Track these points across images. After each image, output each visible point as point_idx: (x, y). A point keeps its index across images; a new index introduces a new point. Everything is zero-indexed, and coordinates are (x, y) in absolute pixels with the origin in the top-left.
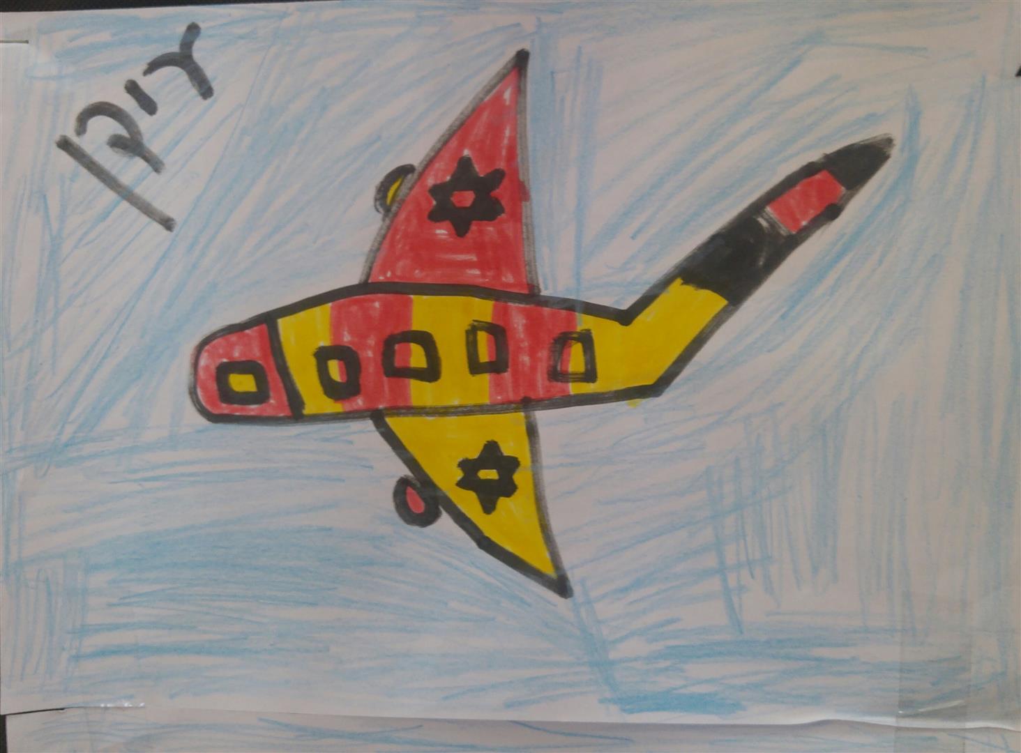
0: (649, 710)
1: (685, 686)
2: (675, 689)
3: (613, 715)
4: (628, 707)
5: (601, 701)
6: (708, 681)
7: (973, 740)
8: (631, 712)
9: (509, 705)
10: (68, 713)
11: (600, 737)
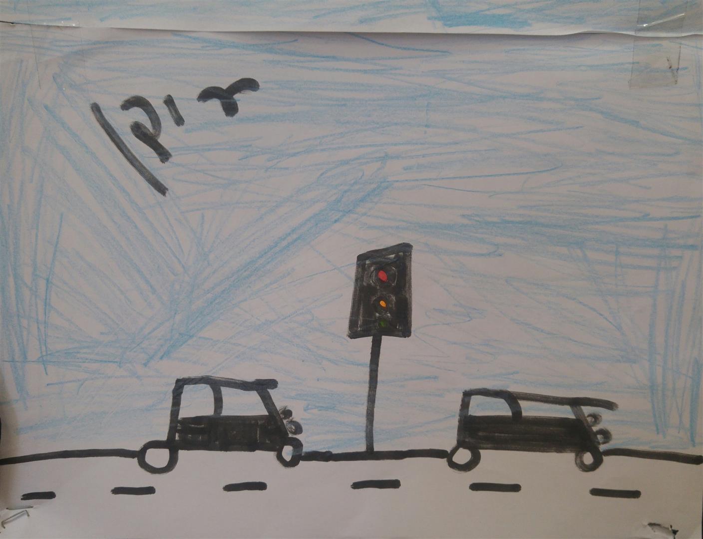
0: (463, 24)
1: (489, 10)
2: (482, 11)
3: (439, 28)
4: (449, 23)
5: (429, 19)
6: (504, 6)
7: (686, 45)
8: (451, 26)
9: (362, 21)
10: (18, 27)
11: (428, 50)
